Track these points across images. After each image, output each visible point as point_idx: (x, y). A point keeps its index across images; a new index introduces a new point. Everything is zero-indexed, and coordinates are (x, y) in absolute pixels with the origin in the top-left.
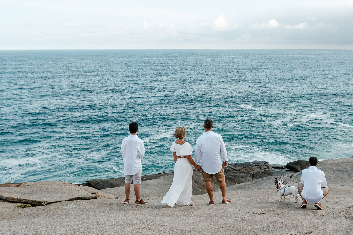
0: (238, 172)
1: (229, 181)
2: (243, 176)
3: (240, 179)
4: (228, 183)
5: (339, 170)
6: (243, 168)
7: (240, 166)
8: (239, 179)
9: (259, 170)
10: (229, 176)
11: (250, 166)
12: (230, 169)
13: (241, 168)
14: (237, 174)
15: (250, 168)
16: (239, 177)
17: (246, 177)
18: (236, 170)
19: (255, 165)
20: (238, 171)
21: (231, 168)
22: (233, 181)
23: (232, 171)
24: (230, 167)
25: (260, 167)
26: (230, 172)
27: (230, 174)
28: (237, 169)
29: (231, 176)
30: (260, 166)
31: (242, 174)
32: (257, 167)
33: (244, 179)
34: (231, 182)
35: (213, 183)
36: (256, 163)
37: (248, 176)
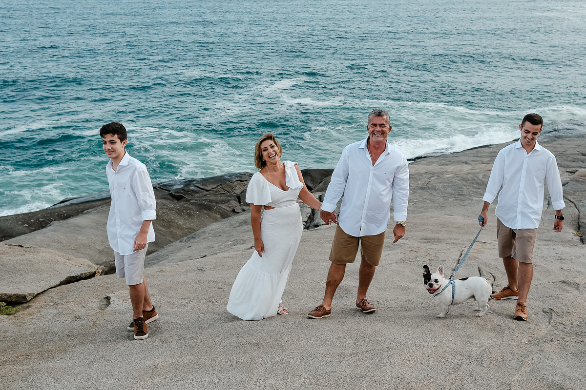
0: (210, 193)
1: (206, 210)
2: (223, 201)
3: (220, 205)
4: (205, 214)
5: (421, 188)
6: (218, 186)
7: (213, 183)
8: (218, 205)
9: (242, 187)
10: (199, 201)
11: (228, 183)
12: (195, 189)
13: (214, 187)
14: (213, 198)
15: (230, 186)
16: (217, 203)
17: (228, 201)
18: (207, 191)
19: (235, 180)
20: (211, 191)
21: (198, 187)
22: (212, 210)
23: (201, 192)
24: (196, 185)
25: (243, 183)
26: (197, 195)
27: (199, 197)
28: (209, 188)
29: (204, 202)
30: (244, 181)
31: (221, 197)
32: (240, 184)
33: (226, 204)
34: (209, 212)
35: (181, 216)
36: (236, 177)
37: (231, 200)
